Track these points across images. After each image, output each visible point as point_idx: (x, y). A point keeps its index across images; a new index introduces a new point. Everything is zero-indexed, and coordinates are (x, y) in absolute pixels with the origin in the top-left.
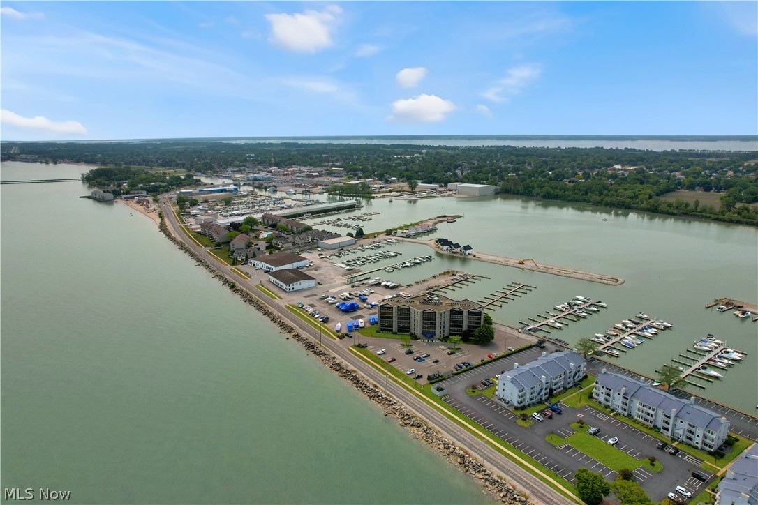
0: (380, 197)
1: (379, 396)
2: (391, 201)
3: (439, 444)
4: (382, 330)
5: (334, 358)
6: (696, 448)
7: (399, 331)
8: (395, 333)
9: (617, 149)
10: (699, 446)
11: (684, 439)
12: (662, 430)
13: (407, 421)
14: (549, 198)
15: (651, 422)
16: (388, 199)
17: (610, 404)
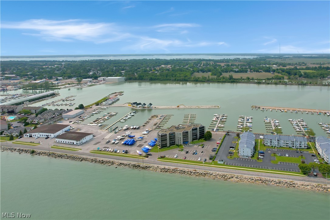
0: (63, 88)
1: (202, 174)
2: (69, 90)
3: (248, 180)
4: (162, 147)
5: (158, 167)
6: (303, 149)
7: (170, 145)
8: (169, 147)
9: (152, 59)
10: (304, 148)
11: (299, 147)
12: (292, 147)
13: (225, 178)
14: (152, 80)
15: (288, 146)
16: (68, 89)
17: (273, 145)
